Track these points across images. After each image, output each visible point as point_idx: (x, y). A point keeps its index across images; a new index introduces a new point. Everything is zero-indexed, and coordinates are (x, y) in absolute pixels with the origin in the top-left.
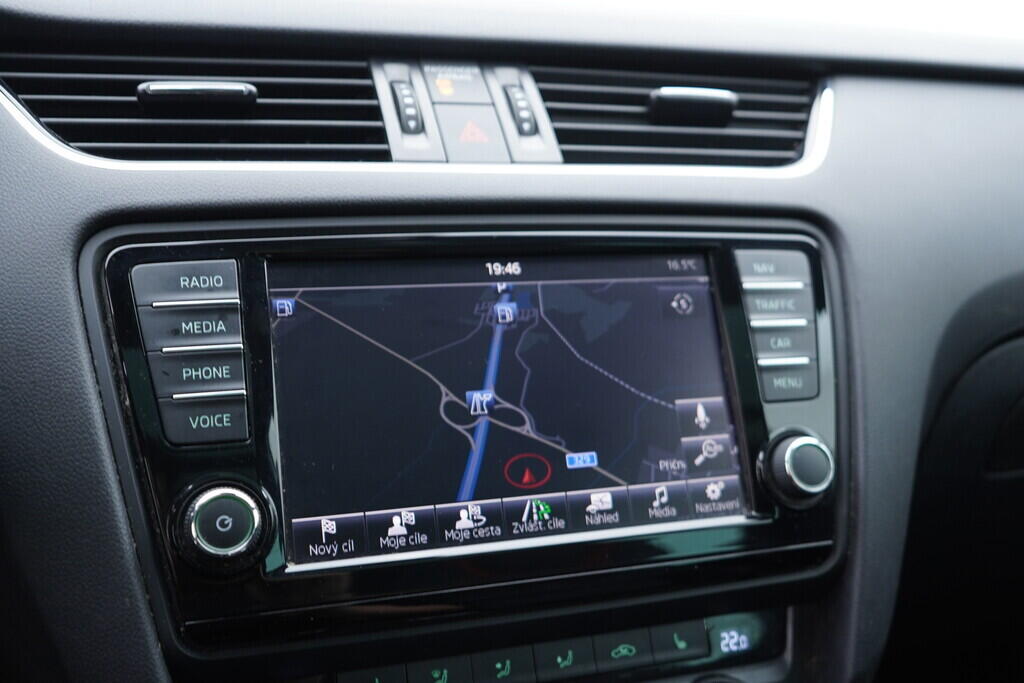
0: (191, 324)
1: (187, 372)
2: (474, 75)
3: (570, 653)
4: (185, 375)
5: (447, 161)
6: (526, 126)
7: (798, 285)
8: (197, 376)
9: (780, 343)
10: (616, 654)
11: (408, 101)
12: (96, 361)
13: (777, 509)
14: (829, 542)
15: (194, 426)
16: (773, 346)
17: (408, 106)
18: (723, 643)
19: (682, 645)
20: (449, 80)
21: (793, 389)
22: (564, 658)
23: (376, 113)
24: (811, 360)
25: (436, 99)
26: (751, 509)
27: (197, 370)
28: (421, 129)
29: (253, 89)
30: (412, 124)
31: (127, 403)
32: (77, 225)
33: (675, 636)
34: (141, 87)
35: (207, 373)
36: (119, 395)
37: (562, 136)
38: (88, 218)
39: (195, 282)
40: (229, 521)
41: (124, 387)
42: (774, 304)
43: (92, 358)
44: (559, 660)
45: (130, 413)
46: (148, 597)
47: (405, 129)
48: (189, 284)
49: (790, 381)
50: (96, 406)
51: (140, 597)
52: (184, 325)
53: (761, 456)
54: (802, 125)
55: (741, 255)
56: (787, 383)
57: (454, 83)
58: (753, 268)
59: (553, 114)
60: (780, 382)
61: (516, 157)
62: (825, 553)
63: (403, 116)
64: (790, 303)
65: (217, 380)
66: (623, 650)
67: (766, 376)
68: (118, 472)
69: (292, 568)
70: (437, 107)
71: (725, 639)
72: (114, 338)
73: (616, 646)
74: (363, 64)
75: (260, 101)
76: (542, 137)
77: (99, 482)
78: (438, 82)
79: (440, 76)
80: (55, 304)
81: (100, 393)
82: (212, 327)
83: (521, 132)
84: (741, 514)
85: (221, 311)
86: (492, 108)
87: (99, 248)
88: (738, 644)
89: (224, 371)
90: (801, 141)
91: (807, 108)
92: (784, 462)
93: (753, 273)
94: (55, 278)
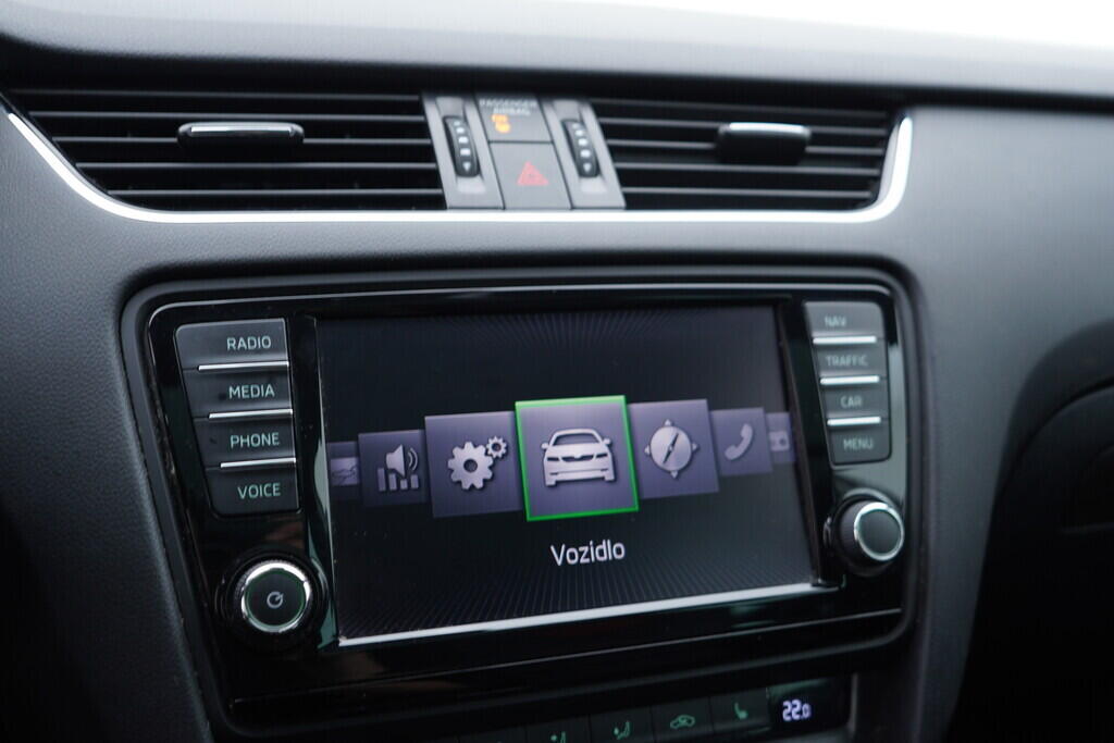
0: (238, 389)
1: (235, 440)
2: (532, 110)
3: (628, 724)
4: (232, 443)
5: (504, 208)
6: (587, 167)
7: (871, 339)
8: (245, 444)
9: (851, 402)
10: (675, 724)
11: (463, 140)
12: (140, 430)
13: (844, 577)
14: (897, 610)
15: (243, 496)
16: (843, 405)
17: (463, 146)
18: (785, 712)
19: (743, 715)
20: (505, 116)
21: (863, 451)
22: (621, 730)
23: (428, 153)
24: (882, 419)
25: (491, 138)
26: (817, 577)
27: (245, 437)
28: (476, 171)
29: (299, 129)
30: (467, 166)
31: (173, 471)
32: (120, 284)
33: (736, 706)
34: (183, 129)
35: (256, 440)
36: (165, 464)
37: (625, 178)
38: (129, 277)
39: (242, 343)
40: (280, 597)
41: (169, 455)
42: (845, 360)
43: (137, 425)
44: (616, 731)
45: (175, 482)
46: (196, 674)
47: (459, 172)
48: (237, 345)
49: (860, 441)
50: (141, 477)
51: (188, 675)
52: (231, 389)
53: (829, 520)
54: (878, 161)
55: (812, 307)
56: (857, 444)
57: (511, 119)
58: (824, 323)
59: (615, 152)
60: (850, 443)
61: (577, 203)
62: (892, 621)
63: (457, 156)
64: (862, 359)
65: (265, 448)
66: (682, 721)
67: (835, 437)
68: (165, 545)
69: (344, 642)
70: (493, 145)
71: (787, 707)
72: (158, 402)
73: (675, 717)
74: (415, 98)
75: (306, 141)
76: (603, 178)
77: (148, 557)
78: (494, 118)
79: (496, 110)
80: (98, 369)
81: (145, 462)
82: (260, 390)
83: (582, 173)
84: (806, 582)
85: (270, 375)
86: (551, 146)
87: (142, 308)
88: (800, 713)
89: (272, 439)
90: (877, 179)
91: (883, 142)
92: (853, 528)
93: (824, 328)
94: (97, 341)
